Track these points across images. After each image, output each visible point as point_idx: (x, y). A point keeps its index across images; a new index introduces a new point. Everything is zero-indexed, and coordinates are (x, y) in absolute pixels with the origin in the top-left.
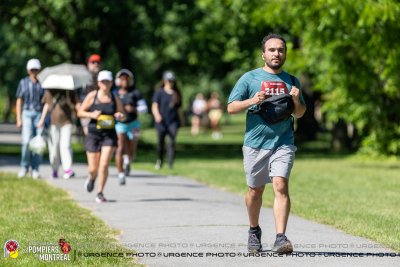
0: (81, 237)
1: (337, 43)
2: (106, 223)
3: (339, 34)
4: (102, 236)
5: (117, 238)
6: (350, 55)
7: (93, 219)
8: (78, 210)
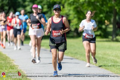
0: (3, 62)
1: (75, 6)
2: (11, 58)
3: (75, 3)
4: (9, 62)
5: (13, 62)
6: (78, 9)
7: (7, 57)
8: (2, 54)
